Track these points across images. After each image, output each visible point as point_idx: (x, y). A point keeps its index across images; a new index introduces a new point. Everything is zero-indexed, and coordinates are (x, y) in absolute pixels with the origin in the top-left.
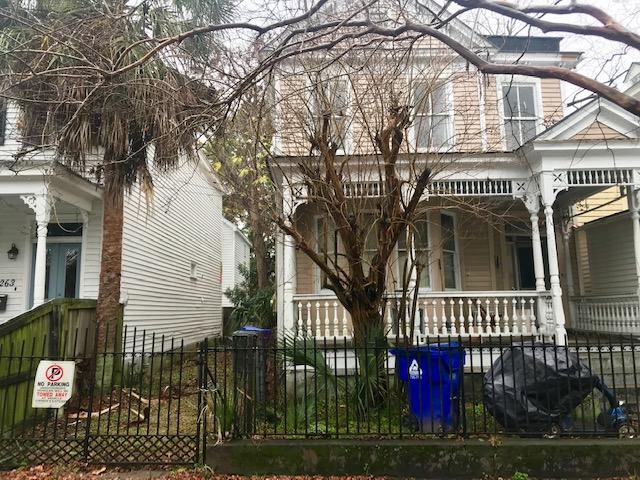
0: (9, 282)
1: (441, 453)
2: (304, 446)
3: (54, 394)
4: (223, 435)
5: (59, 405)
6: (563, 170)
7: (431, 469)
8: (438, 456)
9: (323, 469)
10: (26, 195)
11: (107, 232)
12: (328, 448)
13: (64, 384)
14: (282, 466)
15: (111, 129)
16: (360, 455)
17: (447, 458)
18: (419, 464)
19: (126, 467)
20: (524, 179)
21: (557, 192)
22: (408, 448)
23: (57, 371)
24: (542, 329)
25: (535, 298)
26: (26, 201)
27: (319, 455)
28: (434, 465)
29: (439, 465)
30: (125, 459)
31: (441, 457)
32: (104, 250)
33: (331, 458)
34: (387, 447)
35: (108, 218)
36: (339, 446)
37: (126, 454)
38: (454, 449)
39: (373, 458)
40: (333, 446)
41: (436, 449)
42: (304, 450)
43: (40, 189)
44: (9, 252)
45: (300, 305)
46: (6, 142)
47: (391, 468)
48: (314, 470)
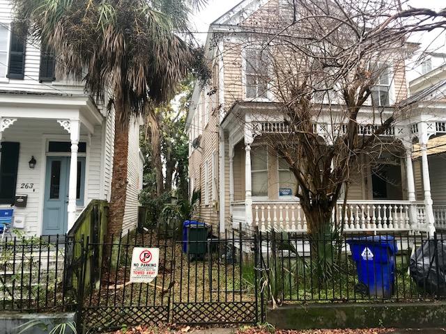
0: (29, 185)
1: (428, 311)
2: (337, 308)
3: (146, 272)
4: (277, 301)
5: (149, 280)
6: (433, 121)
7: (421, 323)
8: (426, 314)
9: (351, 324)
10: (62, 120)
11: (117, 151)
12: (353, 309)
13: (153, 265)
14: (322, 323)
15: (136, 73)
16: (374, 314)
17: (431, 314)
18: (414, 319)
19: (204, 325)
20: (403, 126)
21: (429, 135)
22: (405, 308)
23: (148, 255)
24: (414, 227)
25: (409, 206)
26: (62, 124)
27: (347, 314)
28: (423, 319)
29: (426, 320)
30: (203, 319)
31: (427, 314)
32: (115, 164)
33: (356, 316)
34: (392, 308)
35: (119, 140)
36: (360, 307)
37: (202, 316)
38: (435, 308)
39: (384, 316)
40: (357, 308)
41: (425, 308)
42: (337, 311)
43: (75, 116)
44: (30, 162)
45: (257, 208)
46: (25, 78)
47: (396, 322)
48: (344, 325)
